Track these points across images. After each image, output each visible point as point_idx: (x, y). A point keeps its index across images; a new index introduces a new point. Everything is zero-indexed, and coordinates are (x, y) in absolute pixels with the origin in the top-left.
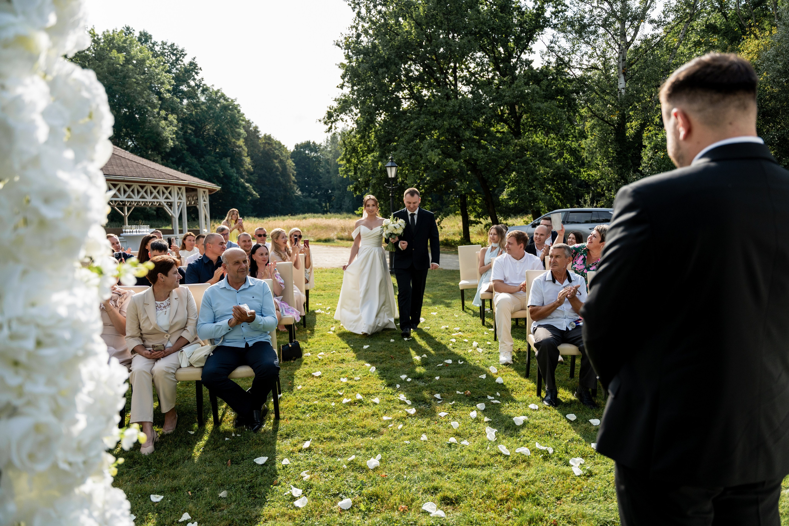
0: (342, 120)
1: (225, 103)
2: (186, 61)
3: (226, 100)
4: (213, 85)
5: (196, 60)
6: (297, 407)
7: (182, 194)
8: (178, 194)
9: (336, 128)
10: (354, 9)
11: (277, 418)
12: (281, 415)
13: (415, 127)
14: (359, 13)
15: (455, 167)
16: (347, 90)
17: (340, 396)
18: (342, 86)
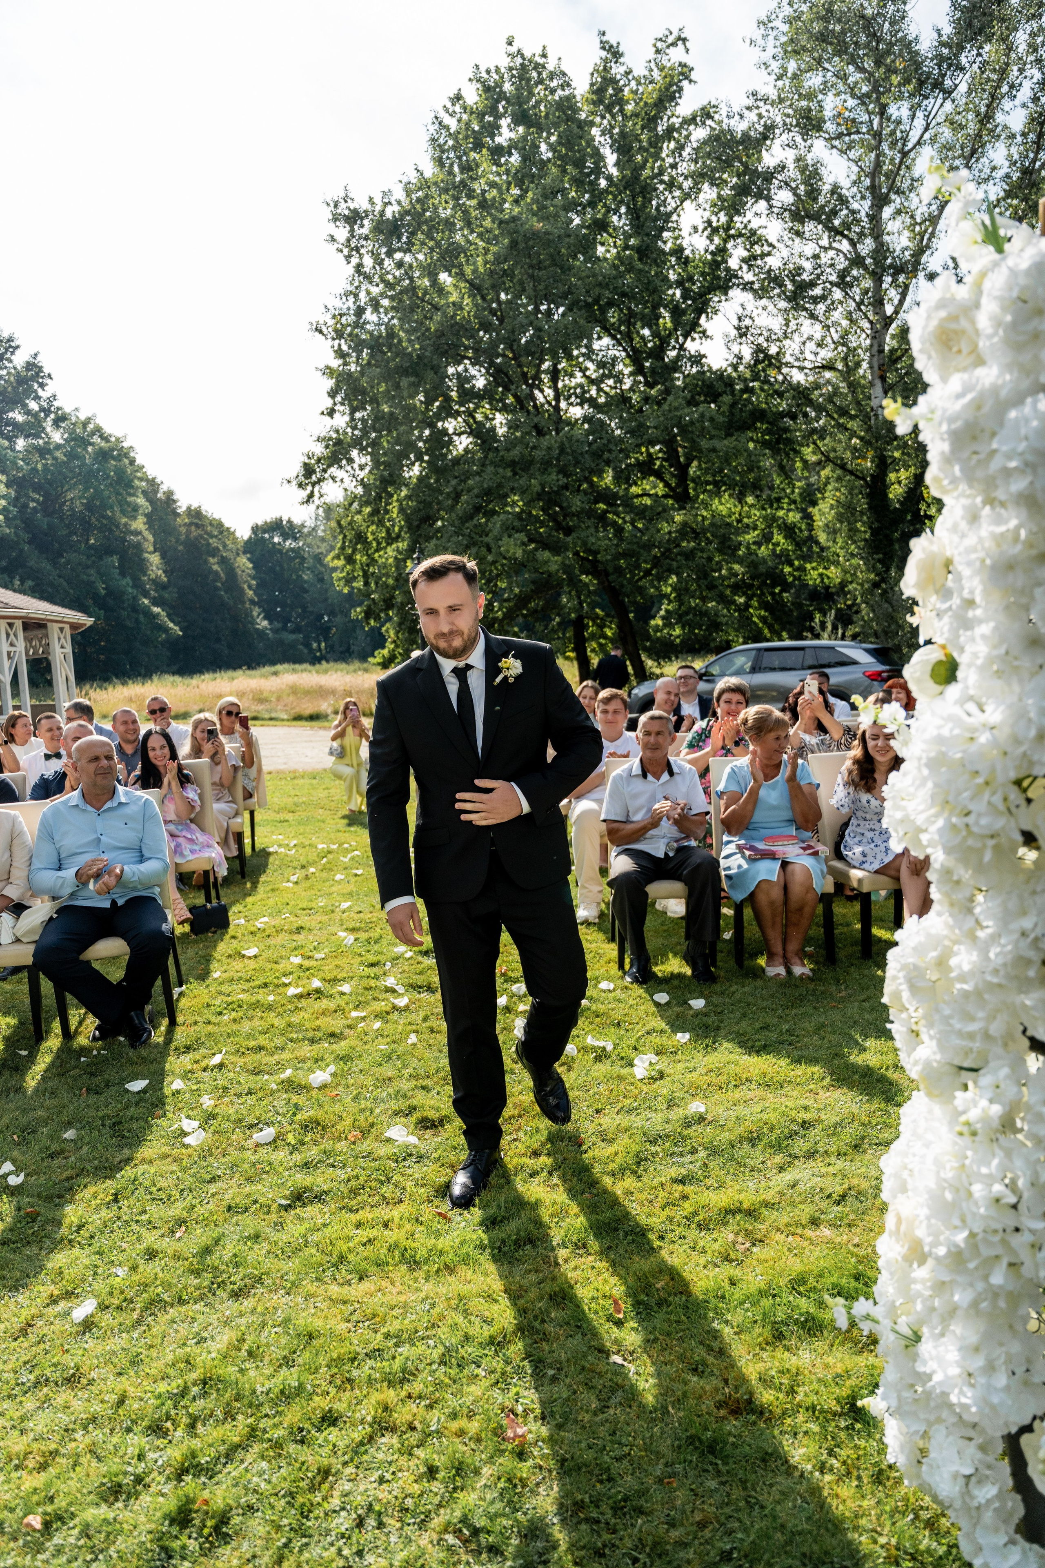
0: (333, 478)
1: (103, 444)
2: (19, 359)
3: (105, 438)
4: (77, 409)
5: (39, 358)
6: (208, 1005)
7: (15, 635)
8: (8, 635)
9: (321, 496)
10: (348, 258)
11: (173, 1023)
12: (180, 1019)
13: (476, 491)
14: (359, 268)
15: (553, 568)
16: (341, 420)
17: (286, 985)
18: (331, 413)
